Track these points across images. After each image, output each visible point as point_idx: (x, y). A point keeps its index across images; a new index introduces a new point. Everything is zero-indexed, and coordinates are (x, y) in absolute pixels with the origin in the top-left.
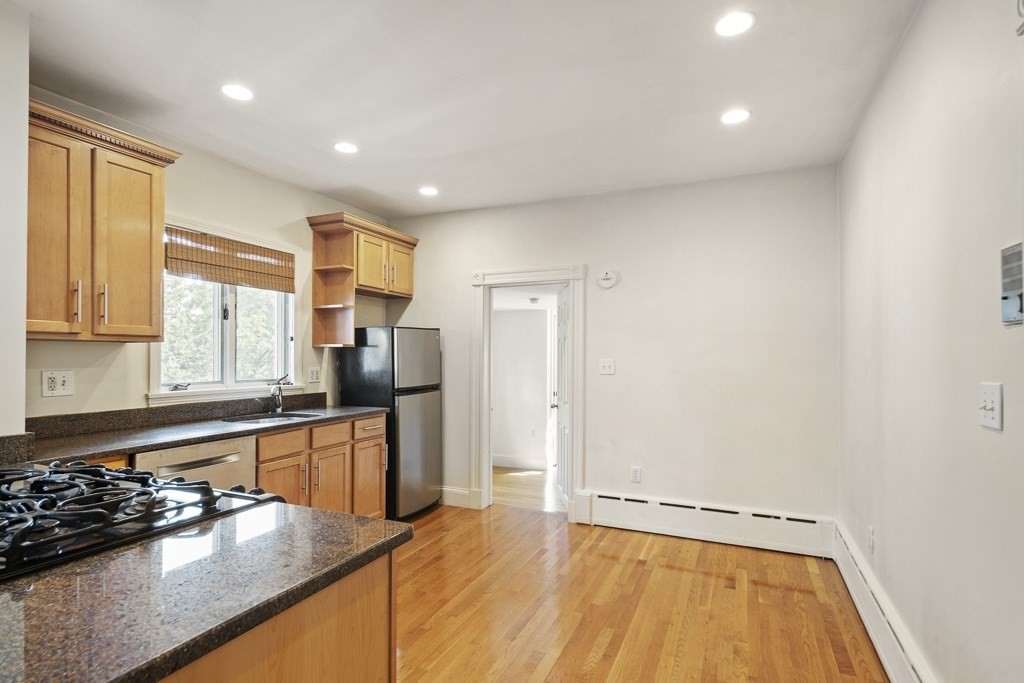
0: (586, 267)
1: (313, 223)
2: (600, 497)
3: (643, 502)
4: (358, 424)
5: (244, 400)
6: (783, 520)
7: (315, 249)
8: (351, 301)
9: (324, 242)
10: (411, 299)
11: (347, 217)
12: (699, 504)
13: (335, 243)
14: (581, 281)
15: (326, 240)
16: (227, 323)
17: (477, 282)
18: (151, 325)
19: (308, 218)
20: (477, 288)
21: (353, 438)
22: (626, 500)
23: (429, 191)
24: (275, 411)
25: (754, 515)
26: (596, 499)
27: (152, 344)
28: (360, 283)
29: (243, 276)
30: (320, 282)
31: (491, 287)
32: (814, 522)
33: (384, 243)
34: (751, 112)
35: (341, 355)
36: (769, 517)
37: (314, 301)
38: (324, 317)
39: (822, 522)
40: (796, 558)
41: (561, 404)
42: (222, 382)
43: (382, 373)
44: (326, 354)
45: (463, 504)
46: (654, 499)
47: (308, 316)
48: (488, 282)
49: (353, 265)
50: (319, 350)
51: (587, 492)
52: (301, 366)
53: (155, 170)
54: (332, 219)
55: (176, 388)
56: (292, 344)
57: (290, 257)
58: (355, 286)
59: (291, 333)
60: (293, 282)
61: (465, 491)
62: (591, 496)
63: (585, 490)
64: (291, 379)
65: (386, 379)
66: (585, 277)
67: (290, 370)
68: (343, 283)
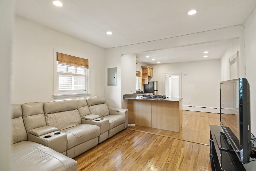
0: (182, 73)
1: (142, 67)
2: (184, 106)
3: (191, 106)
6: (212, 108)
7: (142, 71)
8: (147, 78)
10: (152, 77)
11: (148, 66)
13: (144, 70)
22: (188, 106)
23: (159, 62)
25: (208, 108)
28: (148, 75)
33: (150, 69)
35: (144, 85)
36: (210, 108)
37: (142, 78)
38: (143, 80)
43: (152, 88)
46: (193, 106)
48: (165, 75)
49: (148, 73)
50: (142, 85)
54: (145, 67)
56: (140, 84)
57: (140, 72)
59: (140, 82)
60: (140, 75)
64: (140, 89)
65: (153, 89)
66: (182, 74)
67: (140, 88)
68: (146, 75)
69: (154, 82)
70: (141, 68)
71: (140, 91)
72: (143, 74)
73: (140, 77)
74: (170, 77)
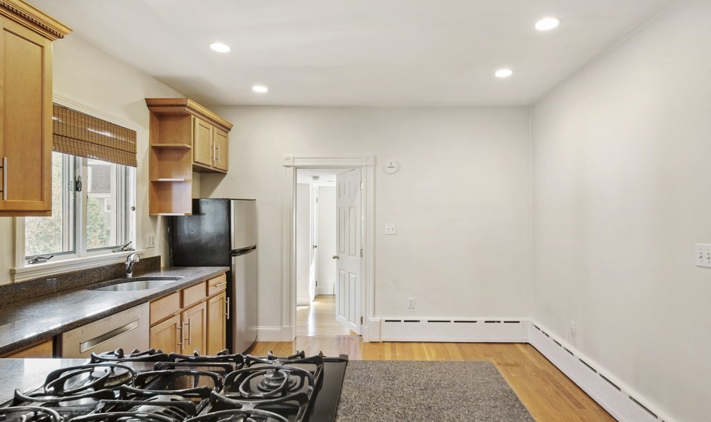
0: (375, 158)
1: (150, 104)
2: (386, 321)
3: (416, 321)
4: (211, 282)
5: (99, 268)
6: (502, 323)
7: (152, 127)
8: (189, 175)
9: (158, 122)
10: (226, 174)
11: (190, 103)
12: (453, 319)
13: (170, 124)
14: (372, 168)
15: (160, 120)
16: (80, 194)
17: (288, 164)
18: (42, 199)
19: (146, 99)
20: (288, 168)
21: (207, 295)
22: (405, 321)
23: (260, 89)
24: (125, 276)
25: (486, 322)
26: (384, 323)
27: (17, 218)
28: (196, 160)
29: (97, 149)
30: (155, 157)
31: (296, 168)
32: (518, 322)
33: (211, 127)
34: (513, 72)
35: (172, 223)
36: (494, 322)
37: (151, 174)
38: (159, 189)
39: (523, 322)
40: (510, 345)
41: (340, 255)
42: (74, 252)
43: (219, 236)
44: (159, 221)
45: (277, 339)
46: (424, 318)
47: (146, 188)
48: (296, 164)
49: (190, 144)
50: (154, 218)
51: (377, 319)
52: (141, 233)
53: (46, 43)
54: (171, 102)
55: (36, 261)
56: (133, 214)
57: (132, 134)
58: (192, 163)
59: (132, 203)
60: (135, 157)
61: (278, 329)
62: (381, 321)
63: (376, 317)
64: (133, 246)
65: (222, 243)
66: (375, 165)
67: (133, 236)
68: (179, 159)
69: (229, 201)
70: (146, 113)
71: (123, 265)
72: (158, 152)
73: (132, 169)
74: (316, 178)
